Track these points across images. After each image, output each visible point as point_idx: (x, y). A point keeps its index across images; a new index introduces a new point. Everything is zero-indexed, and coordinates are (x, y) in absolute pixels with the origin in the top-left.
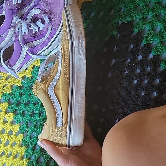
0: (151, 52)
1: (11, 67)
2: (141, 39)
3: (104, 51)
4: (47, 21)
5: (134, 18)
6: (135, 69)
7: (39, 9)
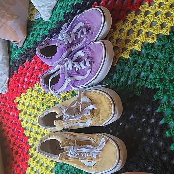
0: (162, 120)
1: (55, 90)
2: (157, 106)
3: (127, 106)
4: (88, 64)
5: (157, 87)
6: (147, 129)
7: (84, 53)
